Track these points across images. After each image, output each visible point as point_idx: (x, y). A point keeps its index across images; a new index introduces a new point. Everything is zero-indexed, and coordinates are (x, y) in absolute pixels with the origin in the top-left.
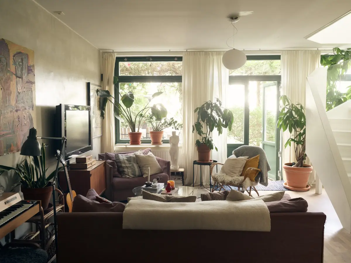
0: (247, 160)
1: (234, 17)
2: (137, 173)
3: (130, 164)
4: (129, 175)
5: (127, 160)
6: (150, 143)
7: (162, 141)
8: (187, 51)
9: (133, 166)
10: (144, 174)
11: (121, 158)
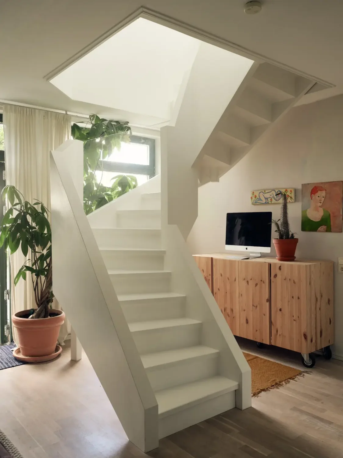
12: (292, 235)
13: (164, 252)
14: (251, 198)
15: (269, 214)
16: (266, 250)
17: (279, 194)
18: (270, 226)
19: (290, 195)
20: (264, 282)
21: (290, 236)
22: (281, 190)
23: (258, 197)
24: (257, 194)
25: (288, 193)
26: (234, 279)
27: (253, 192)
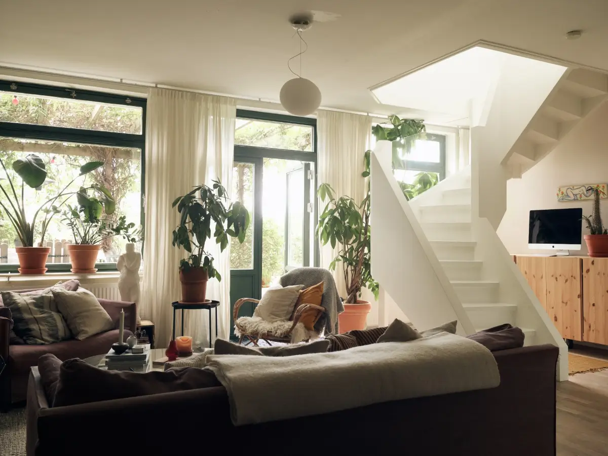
0: (301, 291)
1: (301, 21)
2: (61, 333)
3: (42, 313)
4: (42, 339)
5: (35, 305)
6: (69, 271)
7: (97, 266)
8: (156, 87)
9: (51, 317)
10: (78, 333)
11: (18, 301)
12: (606, 230)
13: (475, 243)
14: (558, 195)
15: (580, 210)
16: (576, 247)
17: (589, 190)
18: (580, 222)
19: (602, 190)
20: (575, 278)
21: (603, 231)
22: (592, 186)
23: (565, 193)
24: (564, 190)
25: (600, 189)
26: (540, 277)
27: (560, 189)
